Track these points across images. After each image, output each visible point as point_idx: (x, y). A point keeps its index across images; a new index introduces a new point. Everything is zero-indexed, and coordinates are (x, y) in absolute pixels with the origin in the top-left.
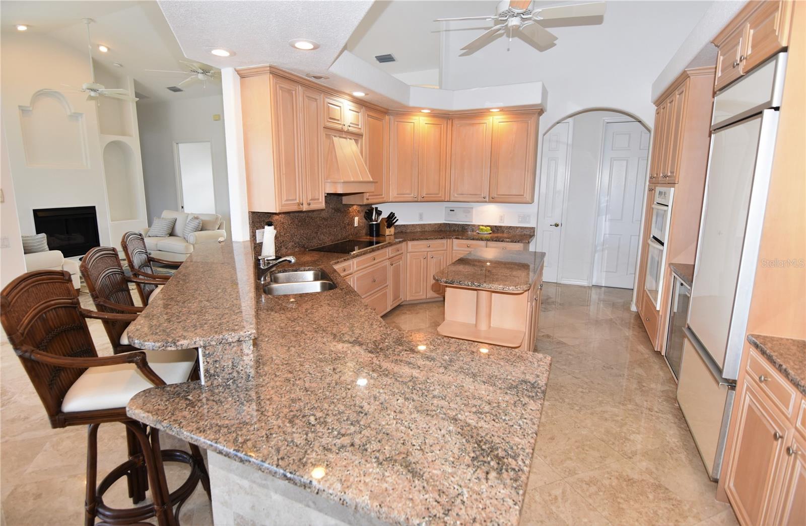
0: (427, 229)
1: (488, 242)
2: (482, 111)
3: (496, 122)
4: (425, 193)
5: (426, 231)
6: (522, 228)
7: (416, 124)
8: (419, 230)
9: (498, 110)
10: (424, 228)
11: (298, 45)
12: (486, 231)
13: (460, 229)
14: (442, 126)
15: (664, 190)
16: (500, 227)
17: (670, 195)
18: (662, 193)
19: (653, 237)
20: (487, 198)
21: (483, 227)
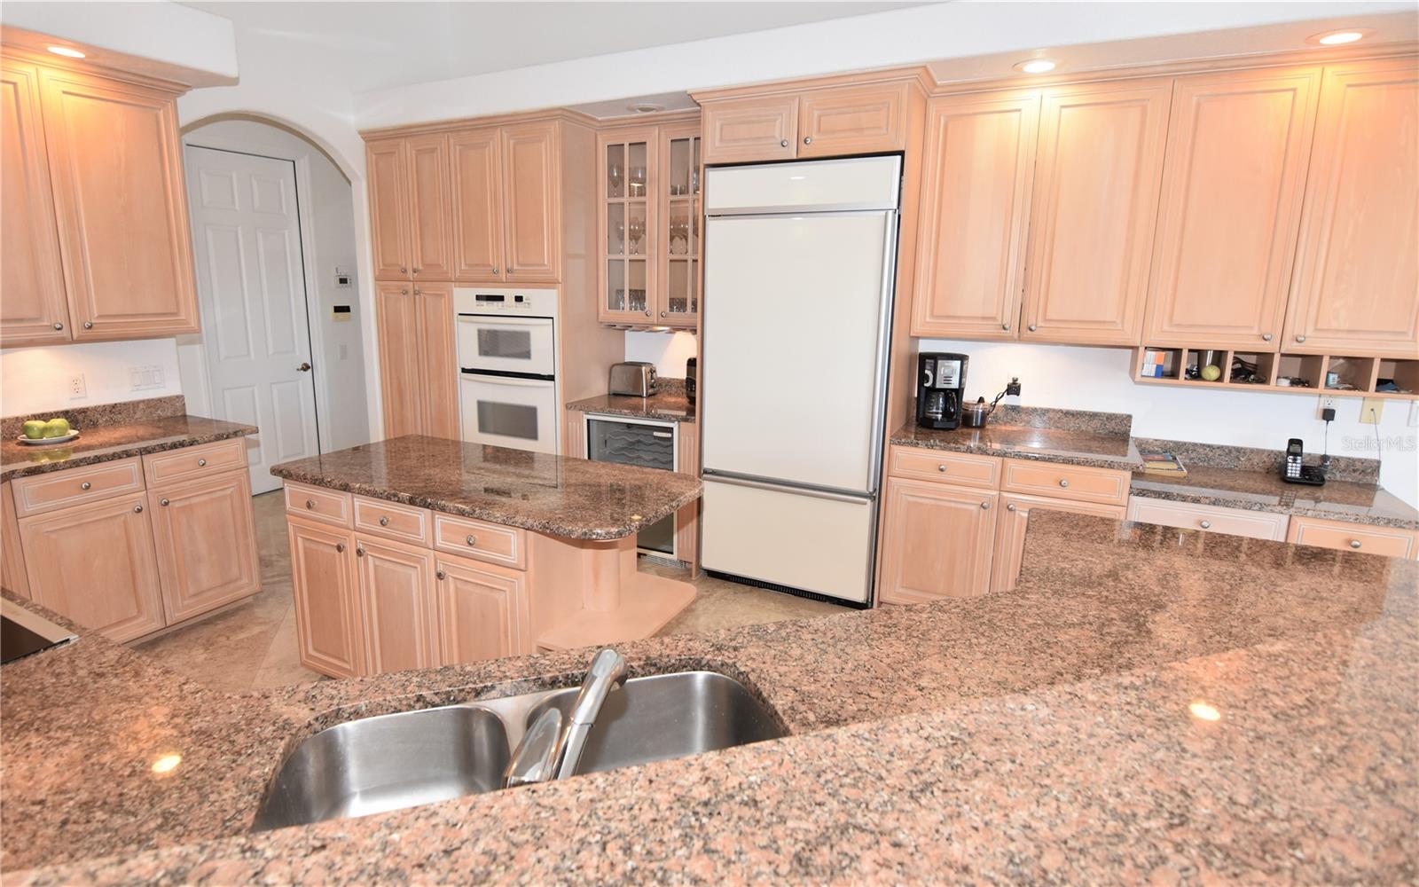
1: (147, 458)
9: (80, 55)
12: (59, 429)
15: (509, 294)
16: (84, 411)
17: (544, 301)
18: (501, 298)
19: (464, 371)
20: (66, 328)
21: (40, 424)
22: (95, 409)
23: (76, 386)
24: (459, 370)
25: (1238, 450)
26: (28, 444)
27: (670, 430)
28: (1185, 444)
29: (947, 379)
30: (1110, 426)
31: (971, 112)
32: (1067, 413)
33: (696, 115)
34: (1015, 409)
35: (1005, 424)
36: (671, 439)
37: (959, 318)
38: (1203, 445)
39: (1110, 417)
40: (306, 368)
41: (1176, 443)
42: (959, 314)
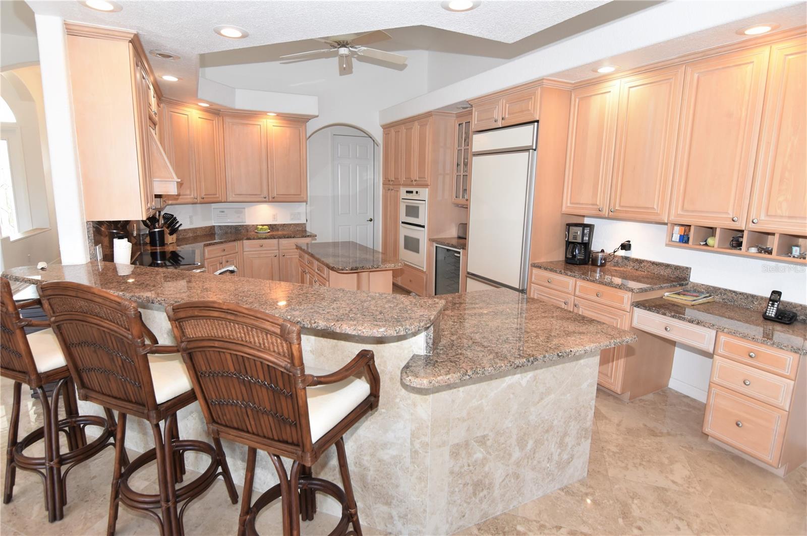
0: (199, 233)
1: (280, 240)
2: (257, 113)
3: (270, 125)
4: (204, 194)
5: (199, 236)
6: (294, 224)
7: (190, 116)
8: (191, 235)
9: (275, 115)
10: (196, 233)
11: (223, 32)
12: (266, 229)
13: (233, 230)
14: (214, 121)
15: (414, 190)
16: (275, 225)
17: (425, 193)
18: (412, 192)
19: (403, 223)
20: (267, 198)
21: (261, 227)
22: (279, 225)
23: (274, 217)
24: (401, 222)
25: (753, 296)
26: (257, 233)
27: (459, 253)
28: (720, 289)
29: (575, 237)
30: (677, 273)
31: (588, 95)
32: (653, 263)
33: (470, 111)
34: (627, 258)
35: (622, 267)
36: (459, 257)
37: (582, 204)
38: (731, 291)
39: (677, 268)
40: (371, 220)
41: (714, 288)
42: (581, 202)
